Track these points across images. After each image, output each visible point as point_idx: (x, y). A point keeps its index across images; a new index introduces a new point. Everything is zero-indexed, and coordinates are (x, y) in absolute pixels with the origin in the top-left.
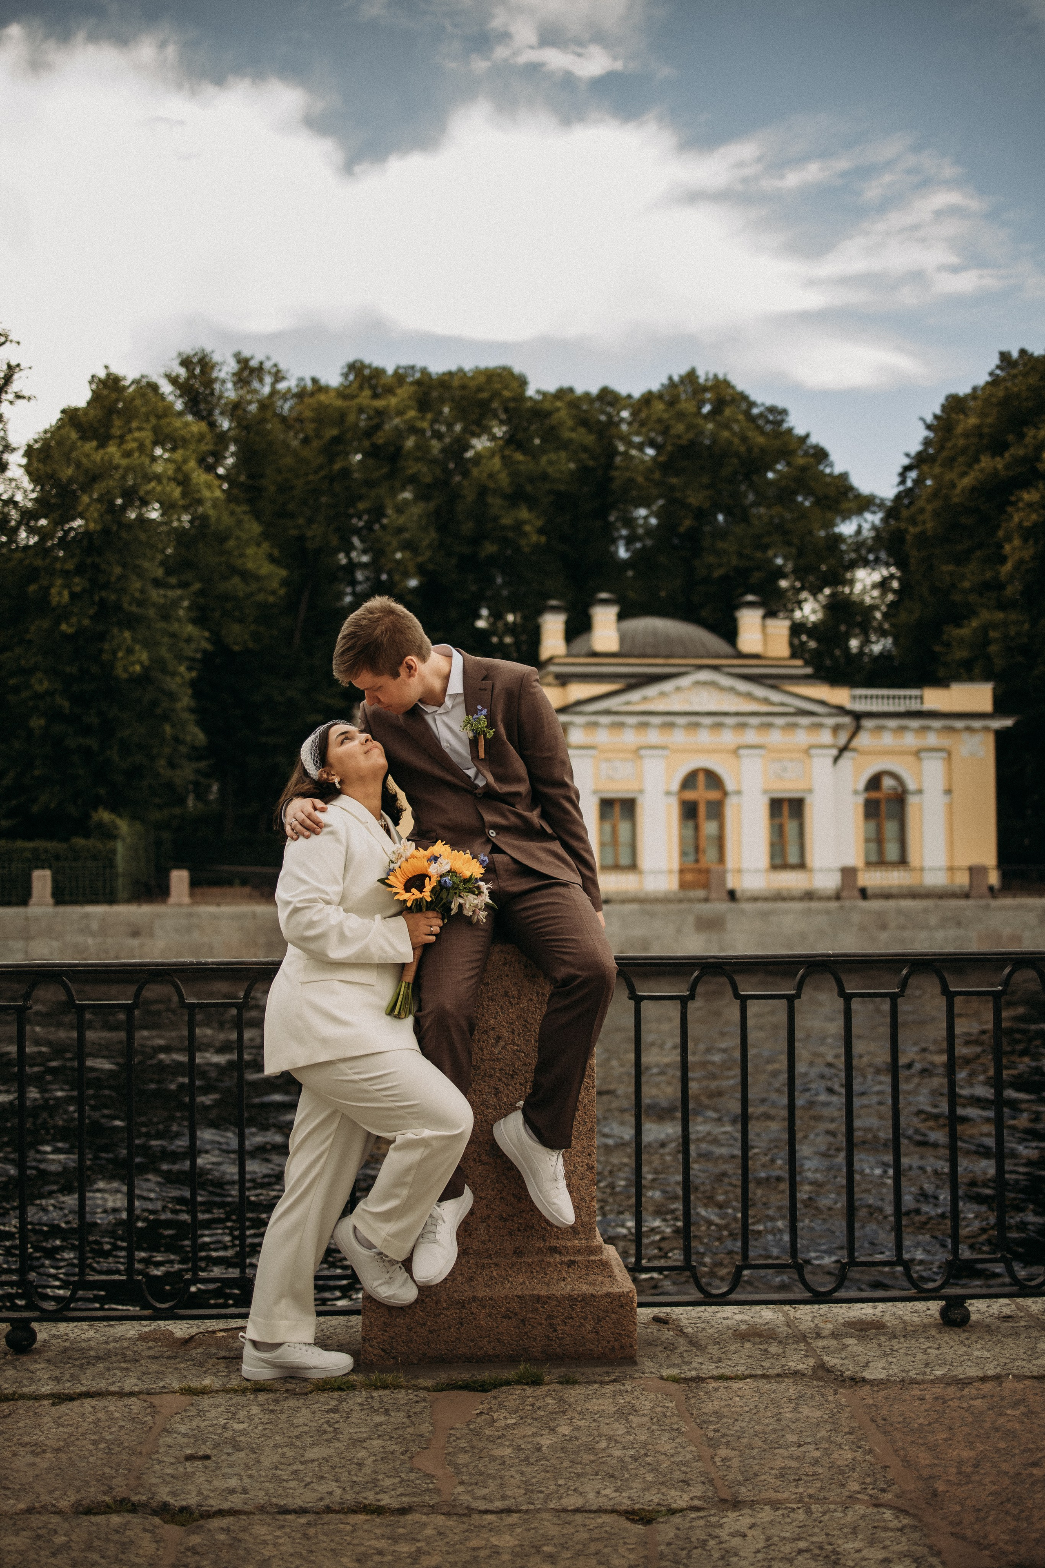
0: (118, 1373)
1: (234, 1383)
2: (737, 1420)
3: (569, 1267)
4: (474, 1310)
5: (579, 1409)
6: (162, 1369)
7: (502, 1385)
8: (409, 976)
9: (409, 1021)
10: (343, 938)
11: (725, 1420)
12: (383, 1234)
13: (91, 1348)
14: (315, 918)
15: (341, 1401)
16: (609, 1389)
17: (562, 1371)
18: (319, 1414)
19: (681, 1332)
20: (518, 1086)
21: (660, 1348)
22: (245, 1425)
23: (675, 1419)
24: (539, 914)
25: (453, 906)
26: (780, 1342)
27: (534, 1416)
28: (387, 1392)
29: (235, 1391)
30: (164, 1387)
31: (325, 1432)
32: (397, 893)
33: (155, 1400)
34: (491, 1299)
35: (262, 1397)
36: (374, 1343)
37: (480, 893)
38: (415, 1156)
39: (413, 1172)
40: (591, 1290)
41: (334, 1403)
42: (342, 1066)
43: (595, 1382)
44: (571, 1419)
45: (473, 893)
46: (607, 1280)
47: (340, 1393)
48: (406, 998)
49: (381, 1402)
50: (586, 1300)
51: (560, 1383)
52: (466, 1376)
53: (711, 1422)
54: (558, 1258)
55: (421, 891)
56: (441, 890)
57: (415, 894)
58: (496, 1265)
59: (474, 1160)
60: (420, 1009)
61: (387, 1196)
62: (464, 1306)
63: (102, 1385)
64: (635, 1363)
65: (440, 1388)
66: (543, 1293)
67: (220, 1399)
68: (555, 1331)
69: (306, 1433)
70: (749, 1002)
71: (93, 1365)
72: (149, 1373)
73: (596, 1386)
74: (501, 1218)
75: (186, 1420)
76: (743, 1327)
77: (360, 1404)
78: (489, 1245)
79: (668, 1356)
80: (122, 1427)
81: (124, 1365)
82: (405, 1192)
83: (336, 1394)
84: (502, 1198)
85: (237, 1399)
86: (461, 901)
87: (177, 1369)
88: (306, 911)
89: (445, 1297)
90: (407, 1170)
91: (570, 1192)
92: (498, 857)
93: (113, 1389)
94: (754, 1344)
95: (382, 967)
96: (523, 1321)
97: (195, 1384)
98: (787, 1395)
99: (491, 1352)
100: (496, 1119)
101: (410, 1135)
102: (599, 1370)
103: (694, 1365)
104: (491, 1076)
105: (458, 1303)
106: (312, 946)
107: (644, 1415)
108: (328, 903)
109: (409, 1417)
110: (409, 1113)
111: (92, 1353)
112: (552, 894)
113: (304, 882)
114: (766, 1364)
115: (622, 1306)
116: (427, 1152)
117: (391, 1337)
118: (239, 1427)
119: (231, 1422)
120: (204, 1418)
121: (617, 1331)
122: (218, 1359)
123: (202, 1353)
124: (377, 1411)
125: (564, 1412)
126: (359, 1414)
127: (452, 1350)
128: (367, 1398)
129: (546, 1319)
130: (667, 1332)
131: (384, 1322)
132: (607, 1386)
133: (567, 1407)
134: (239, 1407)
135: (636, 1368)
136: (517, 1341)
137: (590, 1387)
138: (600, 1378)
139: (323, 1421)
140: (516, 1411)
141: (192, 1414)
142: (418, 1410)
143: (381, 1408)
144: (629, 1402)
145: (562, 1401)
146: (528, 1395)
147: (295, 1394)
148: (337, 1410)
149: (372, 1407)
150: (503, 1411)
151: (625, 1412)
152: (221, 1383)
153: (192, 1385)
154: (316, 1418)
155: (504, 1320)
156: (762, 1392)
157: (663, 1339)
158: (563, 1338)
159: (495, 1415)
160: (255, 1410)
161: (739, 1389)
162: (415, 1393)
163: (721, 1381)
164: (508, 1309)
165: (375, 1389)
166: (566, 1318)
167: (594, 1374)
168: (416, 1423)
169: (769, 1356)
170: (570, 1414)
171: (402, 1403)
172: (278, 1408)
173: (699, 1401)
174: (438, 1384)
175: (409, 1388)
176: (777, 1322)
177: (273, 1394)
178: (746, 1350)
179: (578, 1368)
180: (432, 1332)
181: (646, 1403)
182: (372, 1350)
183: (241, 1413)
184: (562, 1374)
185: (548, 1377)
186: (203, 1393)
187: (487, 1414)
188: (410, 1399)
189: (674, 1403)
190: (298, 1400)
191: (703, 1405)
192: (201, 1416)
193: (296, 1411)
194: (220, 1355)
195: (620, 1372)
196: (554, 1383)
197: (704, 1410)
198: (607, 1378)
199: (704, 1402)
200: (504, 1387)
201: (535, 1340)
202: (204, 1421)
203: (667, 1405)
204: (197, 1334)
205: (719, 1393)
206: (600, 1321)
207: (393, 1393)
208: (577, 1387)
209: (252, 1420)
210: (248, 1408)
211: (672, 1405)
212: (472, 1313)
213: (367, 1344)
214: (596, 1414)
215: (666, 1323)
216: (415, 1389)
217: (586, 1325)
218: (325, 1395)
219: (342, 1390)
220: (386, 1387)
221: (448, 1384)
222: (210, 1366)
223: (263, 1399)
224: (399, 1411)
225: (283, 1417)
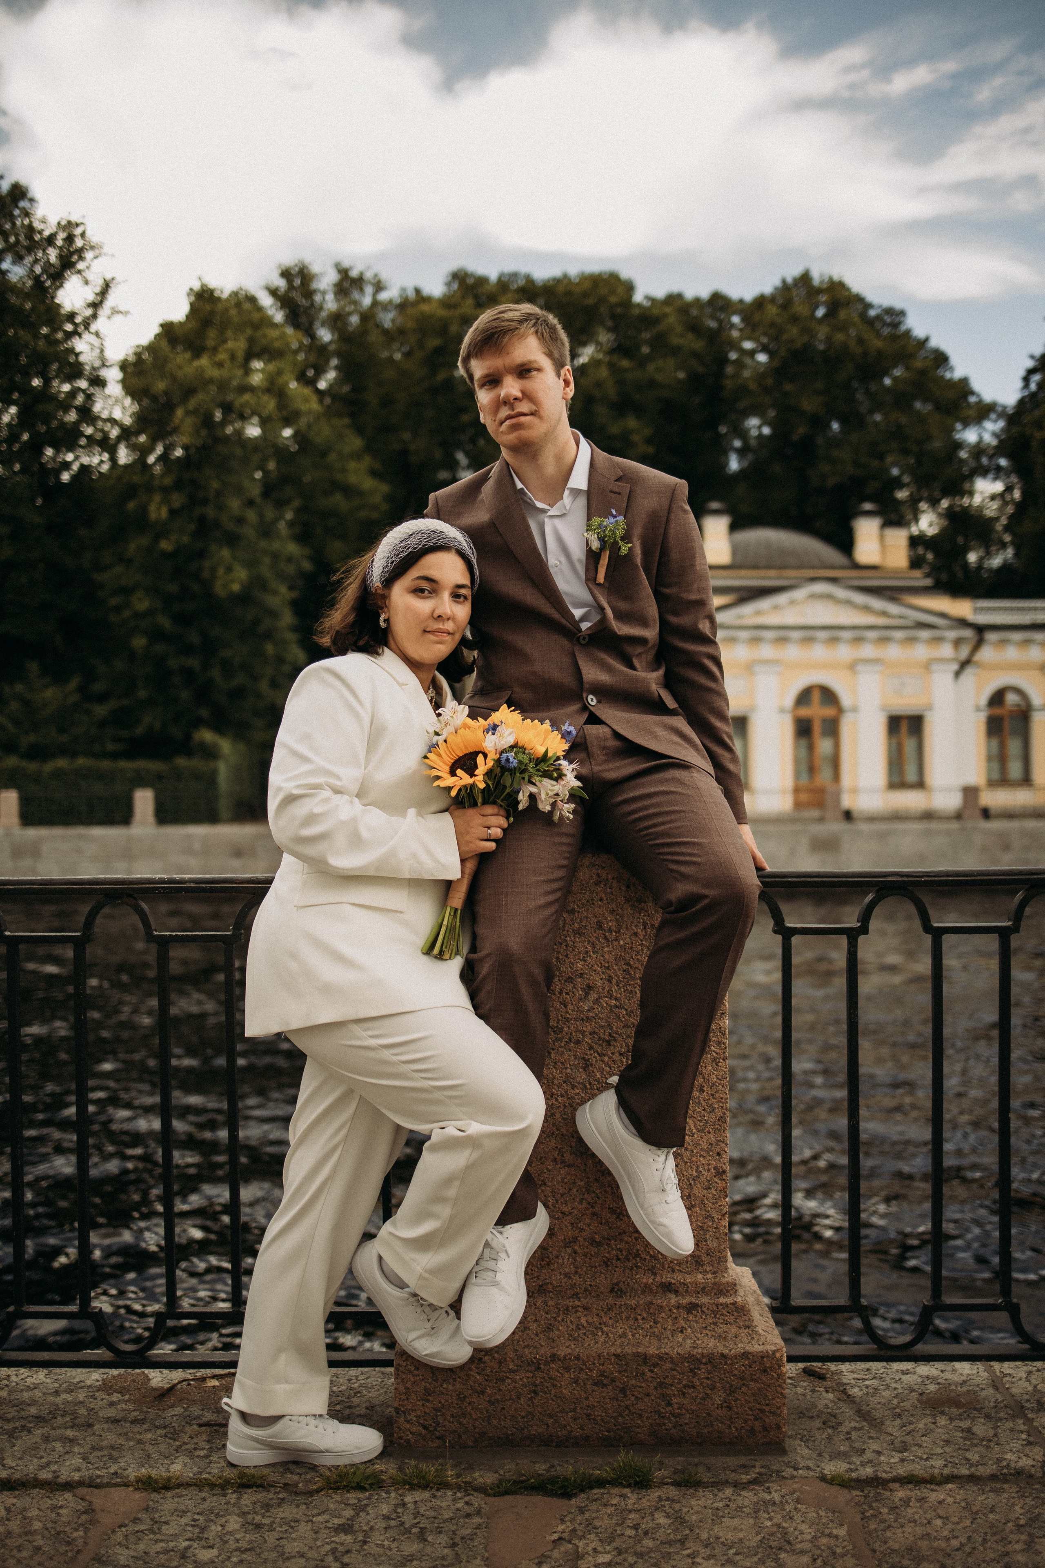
0: (58, 1445)
1: (215, 1469)
3: (689, 1312)
4: (553, 1373)
5: (704, 1536)
6: (121, 1441)
7: (591, 1488)
8: (458, 899)
9: (456, 965)
10: (357, 841)
12: (419, 1269)
13: (33, 1402)
14: (316, 811)
15: (360, 1509)
16: (747, 1498)
17: (679, 1461)
18: (323, 1534)
19: (844, 1395)
20: (616, 1057)
21: (817, 1423)
22: (215, 1552)
23: (849, 1562)
24: (646, 808)
25: (521, 796)
26: (988, 1416)
27: (639, 1549)
28: (427, 1494)
29: (212, 1486)
30: (116, 1473)
32: (438, 778)
33: (98, 1498)
34: (577, 1358)
35: (249, 1498)
36: (412, 1416)
37: (560, 776)
38: (459, 1160)
40: (721, 1349)
41: (348, 1513)
43: (727, 1483)
44: (692, 1556)
45: (552, 778)
46: (744, 1332)
47: (360, 1495)
48: (451, 929)
49: (417, 1514)
50: (712, 1360)
51: (676, 1484)
52: (541, 1468)
54: (673, 1299)
55: (472, 775)
56: (503, 774)
57: (463, 779)
58: (586, 1308)
59: (555, 1160)
60: (472, 949)
61: (422, 1215)
62: (538, 1368)
63: (30, 1467)
64: (783, 1452)
65: (502, 1490)
66: (652, 1351)
67: (188, 1500)
68: (669, 1404)
70: (945, 937)
71: (29, 1431)
72: (101, 1449)
73: (729, 1491)
74: (593, 1242)
75: (132, 1539)
76: (932, 1388)
77: (386, 1518)
78: (576, 1279)
79: (830, 1438)
80: (38, 1549)
81: (70, 1433)
82: (446, 1212)
83: (353, 1497)
84: (594, 1214)
85: (213, 1501)
86: (533, 789)
87: (140, 1442)
88: (306, 801)
89: (512, 1355)
90: (449, 1181)
91: (689, 1208)
92: (592, 728)
93: (45, 1475)
94: (951, 1419)
95: (416, 884)
96: (623, 1390)
97: (158, 1472)
98: (1013, 1516)
99: (578, 1433)
101: (452, 1129)
102: (732, 1461)
103: (869, 1455)
104: (578, 1042)
105: (530, 1363)
106: (312, 851)
107: (802, 1552)
108: (337, 791)
109: (454, 1545)
110: (451, 1097)
111: (33, 1410)
112: (667, 780)
113: (304, 759)
114: (973, 1456)
115: (765, 1371)
116: (477, 1154)
117: (437, 1410)
118: (205, 1555)
119: (195, 1545)
120: (158, 1537)
121: (758, 1406)
122: (200, 1425)
123: (180, 1415)
124: (408, 1531)
125: (682, 1542)
126: (382, 1538)
127: (523, 1429)
128: (396, 1506)
129: (656, 1388)
130: (824, 1393)
131: (425, 1389)
132: (745, 1493)
133: (688, 1532)
134: (212, 1517)
135: (786, 1459)
136: (614, 1418)
137: (720, 1494)
138: (733, 1476)
139: (328, 1548)
140: (612, 1539)
141: (142, 1527)
142: (468, 1532)
143: (415, 1525)
144: (779, 1526)
145: (679, 1520)
146: (630, 1507)
147: (296, 1493)
148: (351, 1526)
149: (402, 1524)
150: (592, 1536)
151: (773, 1544)
152: (195, 1470)
153: (154, 1473)
154: (319, 1543)
155: (596, 1388)
156: (974, 1509)
157: (820, 1407)
158: (680, 1415)
159: (581, 1544)
160: (234, 1523)
161: (940, 1503)
162: (466, 1499)
163: (910, 1486)
164: (602, 1374)
165: (409, 1490)
166: (684, 1387)
167: (725, 1469)
168: (464, 1557)
169: (975, 1441)
170: (692, 1546)
171: (446, 1516)
172: (266, 1521)
173: (883, 1525)
174: (500, 1481)
175: (459, 1488)
176: (978, 1380)
177: (264, 1494)
178: (940, 1430)
179: (702, 1459)
180: (493, 1404)
181: (804, 1527)
182: (408, 1426)
183: (213, 1527)
184: (679, 1467)
185: (658, 1474)
186: (167, 1488)
187: (570, 1542)
188: (458, 1510)
189: (845, 1527)
190: (298, 1506)
191: (888, 1534)
192: (154, 1533)
193: (292, 1528)
194: (205, 1420)
195: (762, 1467)
196: (667, 1484)
197: (891, 1543)
198: (744, 1477)
199: (889, 1526)
200: (595, 1491)
201: (640, 1416)
202: (157, 1541)
203: (835, 1532)
204: (180, 1382)
205: (910, 1511)
206: (734, 1392)
207: (434, 1497)
208: (700, 1493)
209: (226, 1542)
210: (224, 1520)
211: (842, 1532)
212: (551, 1378)
213: (402, 1419)
214: (731, 1548)
215: (822, 1377)
216: (466, 1491)
217: (713, 1396)
218: (338, 1498)
219: (362, 1489)
220: (425, 1487)
221: (515, 1482)
222: (186, 1439)
223: (248, 1503)
224: (440, 1532)
225: (271, 1538)
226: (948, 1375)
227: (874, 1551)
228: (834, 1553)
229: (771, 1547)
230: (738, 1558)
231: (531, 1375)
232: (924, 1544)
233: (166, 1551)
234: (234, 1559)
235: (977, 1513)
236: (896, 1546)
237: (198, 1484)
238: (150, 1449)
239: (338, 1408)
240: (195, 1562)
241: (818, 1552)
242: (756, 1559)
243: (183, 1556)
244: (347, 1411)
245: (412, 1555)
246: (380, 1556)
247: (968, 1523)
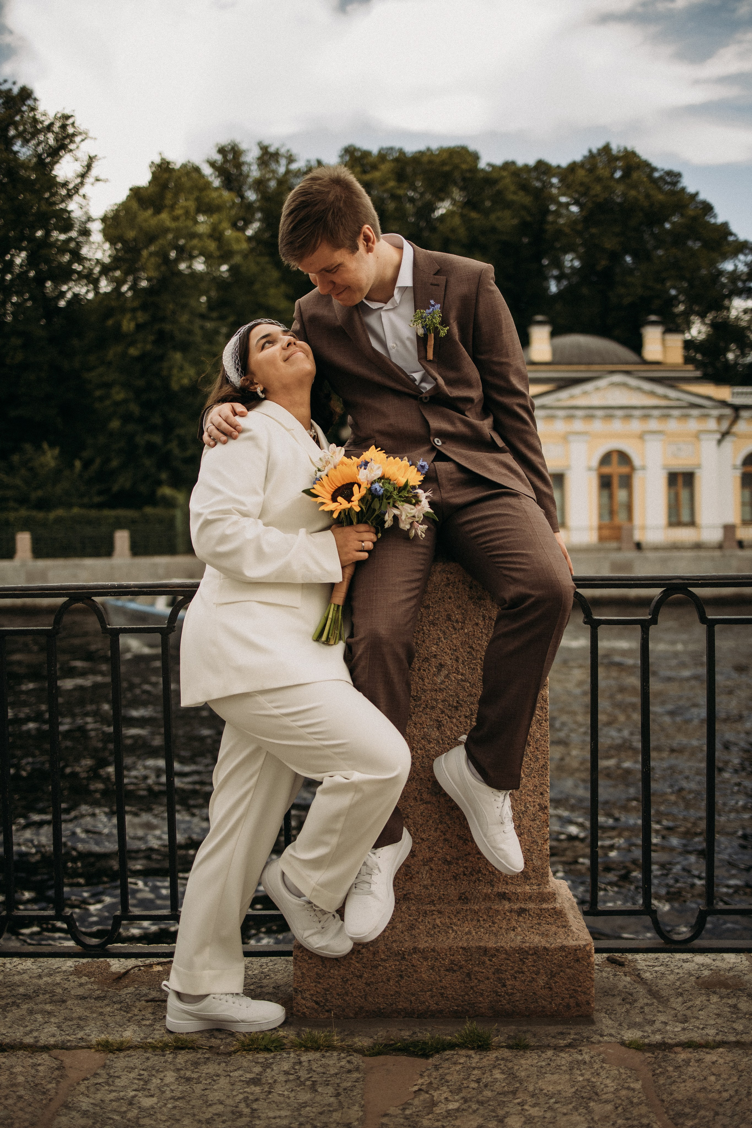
0: (39, 1017)
1: (157, 1036)
2: (717, 1114)
3: (519, 915)
4: (414, 962)
5: (531, 1088)
6: (86, 1013)
7: (444, 1050)
8: (339, 598)
9: (339, 648)
10: (261, 555)
11: (702, 1113)
12: (313, 883)
13: (22, 984)
14: (228, 532)
15: (266, 1066)
16: (565, 1058)
17: (511, 1029)
18: (238, 1086)
19: (639, 978)
20: (462, 719)
21: (618, 1000)
22: (155, 1100)
23: (644, 1109)
24: (485, 527)
25: (387, 517)
27: (480, 1097)
28: (318, 1055)
29: (154, 1048)
30: (82, 1039)
31: (241, 1115)
33: (67, 1058)
34: (433, 950)
35: (182, 1058)
36: (307, 995)
37: (418, 502)
38: (345, 800)
39: (342, 819)
40: (544, 943)
41: (258, 1069)
42: (261, 699)
43: (548, 1046)
44: (522, 1104)
45: (410, 503)
46: (561, 931)
47: (267, 1055)
48: (335, 621)
49: (310, 1070)
50: (536, 952)
51: (509, 1047)
52: (406, 1034)
53: (686, 1115)
54: (507, 905)
55: (349, 501)
56: (373, 499)
57: (343, 504)
58: (440, 912)
59: (415, 799)
60: (352, 635)
61: (315, 843)
62: (403, 958)
63: (17, 1034)
64: (592, 1022)
65: (376, 1051)
66: (491, 945)
67: (136, 1059)
68: (504, 986)
69: (219, 1115)
70: (717, 627)
71: (18, 1006)
72: (71, 1020)
73: (550, 1053)
74: (446, 862)
75: (92, 1089)
76: (706, 973)
77: (286, 1073)
78: (432, 890)
79: (627, 1012)
80: (20, 1097)
81: (48, 1007)
82: (334, 840)
83: (261, 1056)
84: (445, 840)
85: (155, 1060)
86: (396, 512)
87: (101, 1014)
88: (220, 523)
89: (383, 948)
90: (336, 817)
91: (519, 835)
92: (441, 466)
93: (28, 1040)
94: (722, 998)
95: (308, 587)
96: (469, 975)
97: (114, 1037)
99: (433, 1007)
100: (438, 754)
101: (339, 779)
102: (553, 1029)
103: (658, 1025)
104: (433, 708)
105: (397, 954)
106: (226, 563)
107: (607, 1102)
108: (245, 515)
109: (338, 1095)
110: (335, 753)
111: (21, 990)
112: (501, 505)
113: (217, 491)
114: (739, 1026)
115: (578, 960)
116: (358, 796)
117: (326, 990)
118: (147, 1102)
119: (140, 1094)
120: (112, 1088)
121: (573, 987)
122: (147, 1001)
123: (132, 993)
124: (303, 1083)
125: (514, 1093)
126: (283, 1089)
127: (392, 1004)
128: (295, 1064)
129: (494, 974)
130: (623, 977)
131: (317, 974)
132: (562, 1055)
133: (518, 1085)
134: (154, 1072)
135: (594, 1028)
136: (462, 996)
137: (543, 1055)
138: (554, 1041)
139: (241, 1096)
140: (460, 1090)
141: (100, 1080)
142: (349, 1084)
143: (308, 1079)
144: (588, 1080)
145: (512, 1075)
146: (474, 1065)
147: (218, 1054)
148: (259, 1080)
149: (299, 1078)
150: (445, 1088)
151: (584, 1095)
152: (142, 1035)
153: (110, 1039)
154: (234, 1093)
155: (447, 973)
156: (740, 1068)
157: (621, 988)
158: (512, 994)
159: (435, 1094)
160: (170, 1077)
161: (713, 1063)
162: (348, 1058)
163: (691, 1050)
164: (452, 962)
165: (305, 1051)
166: (516, 972)
167: (547, 1036)
168: (346, 1104)
169: (740, 1015)
170: (521, 1096)
171: (332, 1072)
172: (195, 1075)
173: (669, 1081)
174: (375, 1045)
175: (342, 1049)
176: (741, 967)
177: (194, 1054)
178: (713, 1006)
179: (530, 1028)
180: (369, 985)
181: (608, 1081)
182: (304, 1002)
183: (154, 1081)
184: (512, 1034)
185: (496, 1039)
186: (120, 1050)
187: (427, 1092)
188: (341, 1067)
189: (640, 1082)
190: (219, 1064)
191: (674, 1088)
192: (109, 1085)
193: (214, 1081)
194: (151, 997)
195: (576, 1034)
196: (502, 1047)
197: (676, 1095)
198: (561, 1041)
199: (674, 1082)
200: (447, 1052)
201: (482, 995)
202: (111, 1091)
203: (632, 1085)
204: (133, 968)
205: (690, 1069)
206: (554, 976)
207: (324, 1056)
208: (528, 1054)
209: (164, 1092)
210: (163, 1075)
211: (638, 1086)
212: (413, 966)
213: (300, 996)
214: (551, 1098)
215: (621, 964)
216: (348, 1052)
217: (538, 980)
218: (250, 1057)
219: (269, 1050)
220: (317, 1049)
221: (386, 1045)
222: (136, 1011)
223: (182, 1061)
224: (328, 1085)
225: (198, 1089)
226: (718, 963)
227: (663, 1101)
228: (632, 1102)
229: (583, 1098)
230: (557, 1106)
231: (398, 963)
232: (701, 1096)
233: (118, 1100)
234: (170, 1106)
235: (742, 1071)
236: (680, 1097)
237: (144, 1047)
238: (108, 1018)
239: (252, 987)
240: (140, 1108)
241: (619, 1102)
242: (571, 1106)
243: (131, 1104)
244: (259, 990)
245: (305, 1103)
246: (281, 1103)
247: (735, 1079)
